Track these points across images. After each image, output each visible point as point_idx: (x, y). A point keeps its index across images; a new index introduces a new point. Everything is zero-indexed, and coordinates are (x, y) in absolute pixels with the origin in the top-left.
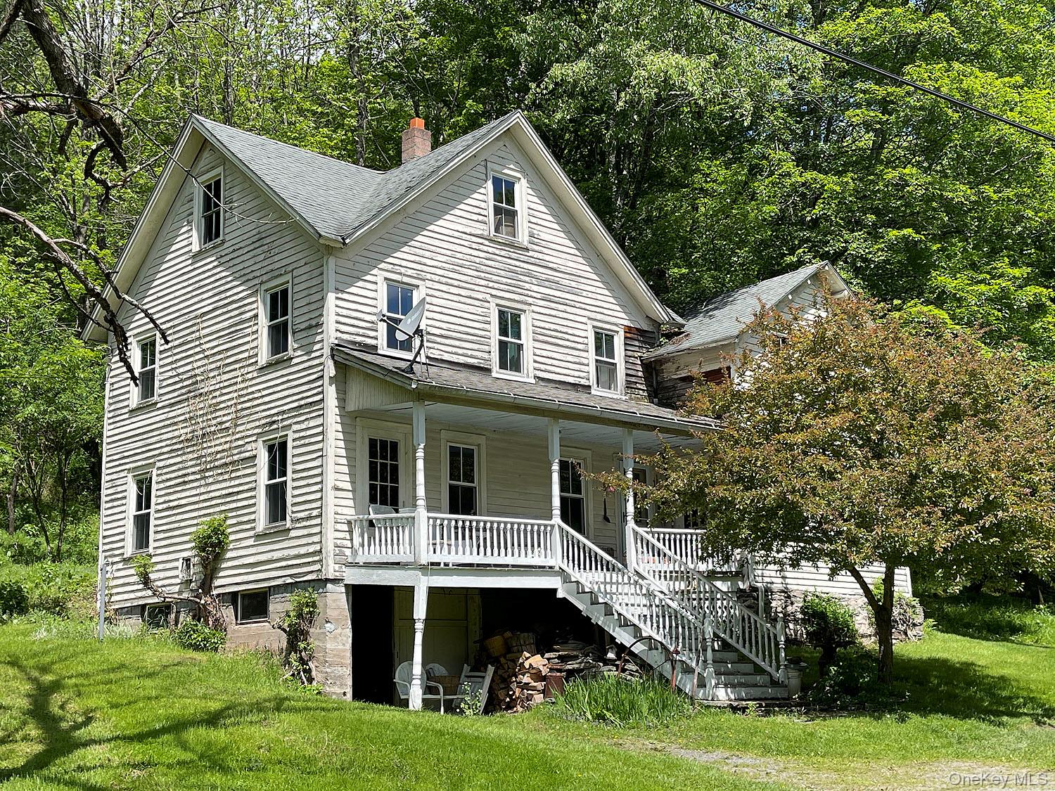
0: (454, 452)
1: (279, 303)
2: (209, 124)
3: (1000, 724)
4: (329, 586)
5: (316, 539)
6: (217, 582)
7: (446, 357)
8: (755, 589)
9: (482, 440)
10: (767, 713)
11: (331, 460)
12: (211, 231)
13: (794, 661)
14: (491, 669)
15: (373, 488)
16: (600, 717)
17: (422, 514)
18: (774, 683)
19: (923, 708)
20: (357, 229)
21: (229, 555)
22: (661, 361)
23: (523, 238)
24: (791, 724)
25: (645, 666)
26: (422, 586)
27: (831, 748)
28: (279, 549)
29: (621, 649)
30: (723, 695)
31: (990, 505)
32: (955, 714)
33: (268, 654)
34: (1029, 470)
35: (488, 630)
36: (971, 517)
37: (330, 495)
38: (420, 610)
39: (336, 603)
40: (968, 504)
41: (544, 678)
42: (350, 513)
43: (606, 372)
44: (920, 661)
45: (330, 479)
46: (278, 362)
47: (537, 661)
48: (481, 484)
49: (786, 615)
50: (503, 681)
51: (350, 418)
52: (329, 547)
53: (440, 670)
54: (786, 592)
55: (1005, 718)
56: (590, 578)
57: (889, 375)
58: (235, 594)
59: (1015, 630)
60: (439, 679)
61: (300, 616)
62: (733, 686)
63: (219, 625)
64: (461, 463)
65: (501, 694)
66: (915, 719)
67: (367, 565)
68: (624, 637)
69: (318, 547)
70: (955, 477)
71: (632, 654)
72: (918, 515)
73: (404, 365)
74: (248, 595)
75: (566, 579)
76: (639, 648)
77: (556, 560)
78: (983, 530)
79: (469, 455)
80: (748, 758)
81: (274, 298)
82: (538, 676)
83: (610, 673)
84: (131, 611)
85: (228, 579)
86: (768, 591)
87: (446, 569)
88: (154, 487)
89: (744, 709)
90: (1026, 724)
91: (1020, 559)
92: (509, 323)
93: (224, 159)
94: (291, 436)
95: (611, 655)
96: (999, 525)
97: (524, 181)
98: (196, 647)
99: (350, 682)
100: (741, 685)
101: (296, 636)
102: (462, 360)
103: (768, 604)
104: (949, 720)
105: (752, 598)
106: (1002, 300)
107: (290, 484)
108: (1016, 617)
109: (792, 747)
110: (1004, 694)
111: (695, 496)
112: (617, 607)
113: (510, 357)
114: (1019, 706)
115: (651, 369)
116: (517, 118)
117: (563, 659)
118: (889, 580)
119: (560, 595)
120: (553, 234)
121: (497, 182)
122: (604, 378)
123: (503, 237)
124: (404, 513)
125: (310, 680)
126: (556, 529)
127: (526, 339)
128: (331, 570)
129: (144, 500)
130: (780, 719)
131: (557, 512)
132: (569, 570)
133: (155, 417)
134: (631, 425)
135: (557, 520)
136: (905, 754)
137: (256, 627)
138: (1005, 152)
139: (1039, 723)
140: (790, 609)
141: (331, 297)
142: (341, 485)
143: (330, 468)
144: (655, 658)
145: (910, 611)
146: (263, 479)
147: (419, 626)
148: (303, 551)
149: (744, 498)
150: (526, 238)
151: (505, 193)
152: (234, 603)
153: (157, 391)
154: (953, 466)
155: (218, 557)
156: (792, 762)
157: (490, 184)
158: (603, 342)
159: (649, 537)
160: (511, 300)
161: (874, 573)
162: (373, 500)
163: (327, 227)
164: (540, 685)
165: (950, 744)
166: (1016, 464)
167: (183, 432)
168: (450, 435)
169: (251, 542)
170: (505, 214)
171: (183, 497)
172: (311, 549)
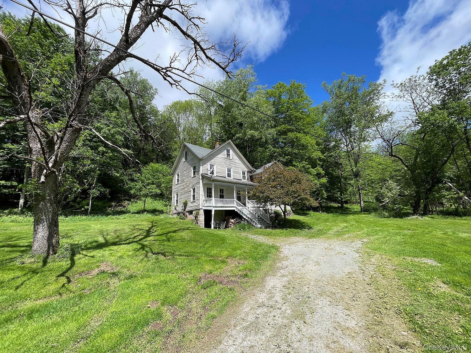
0: (220, 189)
1: (194, 168)
2: (186, 143)
3: (302, 230)
4: (201, 210)
5: (199, 203)
6: (186, 209)
7: (219, 175)
8: (266, 209)
9: (225, 188)
10: (266, 228)
11: (201, 191)
12: (186, 159)
13: (271, 220)
14: (226, 222)
15: (207, 195)
16: (240, 229)
17: (213, 198)
18: (268, 224)
19: (290, 227)
20: (205, 157)
21: (188, 205)
22: (252, 176)
23: (231, 158)
24: (269, 230)
25: (247, 221)
26: (213, 210)
27: (275, 235)
28: (195, 204)
29: (244, 219)
30: (259, 226)
31: (299, 196)
32: (295, 228)
33: (192, 220)
34: (306, 190)
35: (226, 216)
36: (296, 198)
37: (201, 196)
38: (213, 213)
39: (202, 212)
40: (296, 195)
41: (233, 223)
42: (204, 199)
43: (244, 177)
44: (291, 219)
45: (201, 194)
46: (194, 177)
47: (232, 221)
48: (225, 194)
49: (271, 213)
50: (227, 224)
51: (204, 185)
52: (201, 204)
53: (218, 222)
54: (271, 209)
55: (303, 229)
56: (240, 208)
57: (284, 177)
58: (188, 211)
59: (307, 214)
60: (218, 224)
61: (196, 214)
62: (261, 224)
63: (186, 216)
64: (222, 191)
65: (227, 226)
66: (289, 229)
67: (206, 207)
68: (245, 217)
69: (199, 204)
70: (294, 191)
71: (246, 219)
72: (288, 197)
73: (211, 176)
74: (190, 211)
75: (237, 208)
76: (247, 218)
77: (235, 205)
78: (298, 199)
79: (223, 190)
80: (260, 237)
81: (194, 167)
82: (232, 223)
83: (242, 222)
84: (175, 213)
85: (187, 209)
86: (268, 209)
87: (218, 207)
88: (179, 195)
89: (262, 228)
90: (306, 230)
91: (305, 204)
92: (229, 170)
93: (188, 148)
94: (196, 187)
95: (243, 220)
96: (301, 198)
97: (231, 150)
98: (182, 219)
99: (204, 224)
100: (262, 224)
101: (196, 217)
102: (222, 176)
103: (268, 211)
104: (294, 229)
105: (266, 211)
106: (303, 167)
107: (196, 195)
108: (307, 212)
109: (268, 235)
110: (304, 225)
111: (254, 195)
112: (244, 212)
113: (229, 175)
114: (306, 227)
115: (251, 177)
116: (230, 141)
117: (236, 220)
118: (285, 208)
119: (236, 211)
120: (236, 158)
121: (227, 150)
122: (244, 178)
123: (228, 158)
124: (211, 198)
125: (198, 224)
126: (235, 201)
127: (232, 173)
128: (201, 207)
129: (177, 198)
130: (268, 229)
131: (235, 198)
132: (237, 207)
133: (179, 185)
134: (246, 185)
135: (235, 199)
136: (286, 236)
137: (191, 216)
138: (303, 146)
139: (309, 230)
140: (272, 212)
141: (201, 167)
142: (202, 194)
143: (201, 192)
144: (249, 220)
145: (290, 212)
146: (192, 194)
147: (213, 216)
148: (197, 204)
149: (261, 195)
150: (232, 158)
151: (228, 151)
152: (188, 213)
153: (179, 182)
154: (294, 190)
155: (186, 206)
156: (267, 237)
157: (226, 150)
158: (244, 173)
159: (250, 202)
160: (230, 167)
161: (283, 206)
162: (207, 197)
163: (200, 157)
164: (233, 224)
165: (294, 234)
166: (304, 189)
167: (182, 187)
168: (220, 187)
169: (191, 203)
170: (228, 155)
171: (183, 197)
172: (198, 204)
